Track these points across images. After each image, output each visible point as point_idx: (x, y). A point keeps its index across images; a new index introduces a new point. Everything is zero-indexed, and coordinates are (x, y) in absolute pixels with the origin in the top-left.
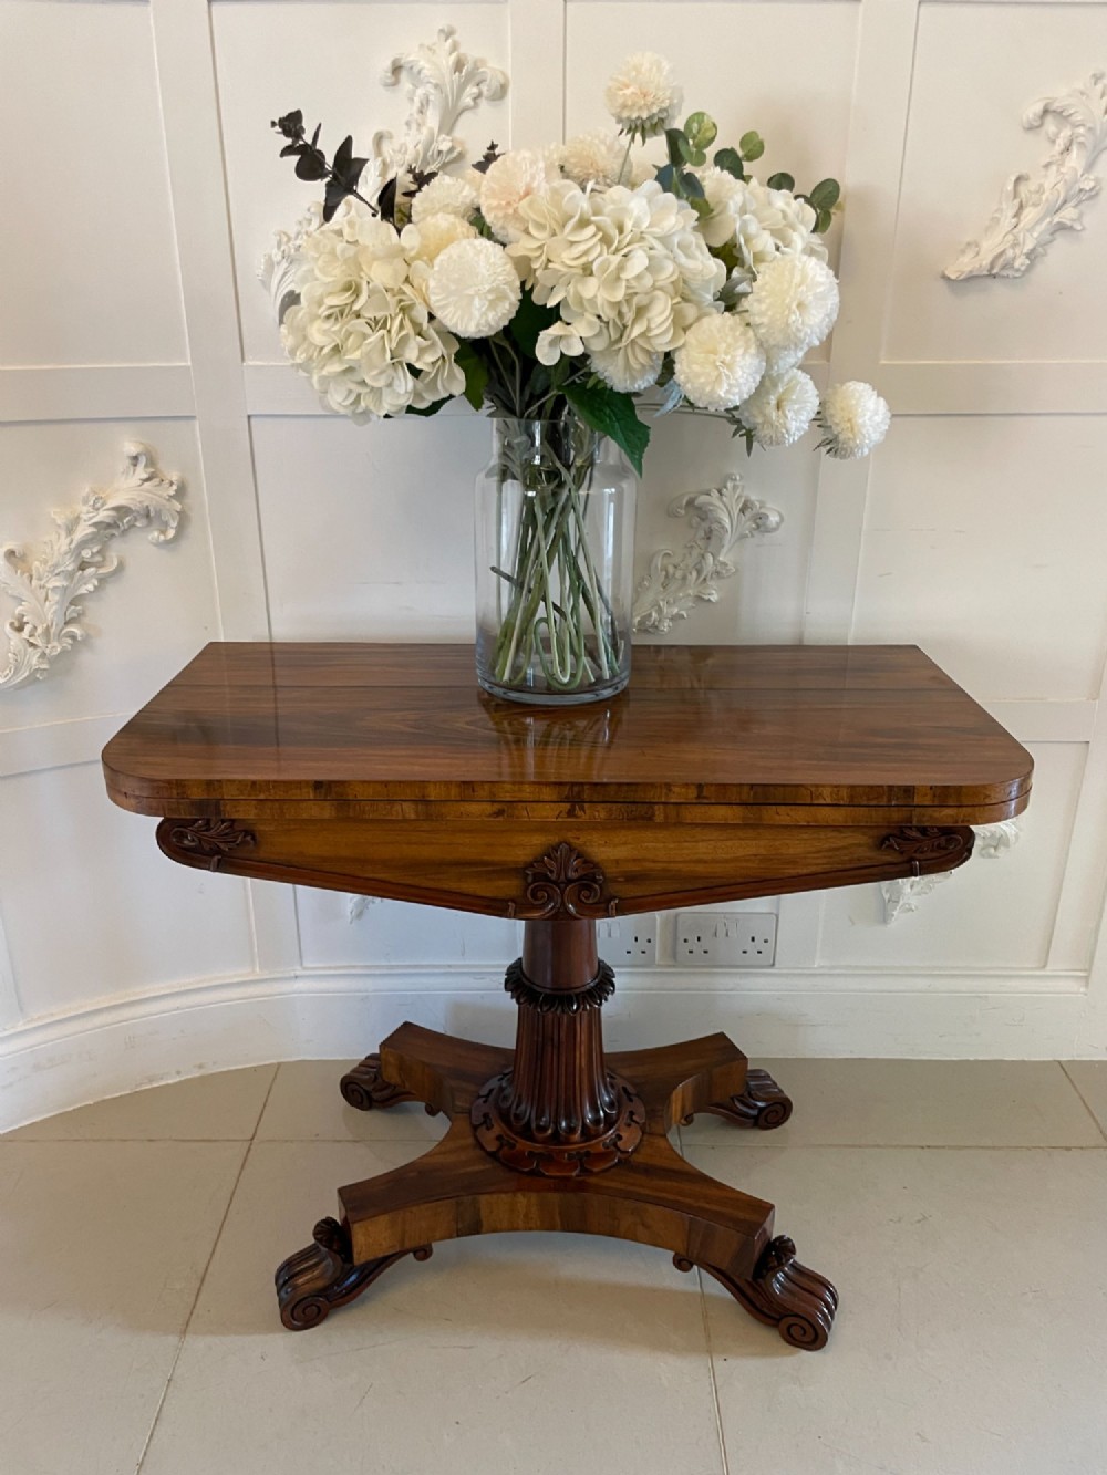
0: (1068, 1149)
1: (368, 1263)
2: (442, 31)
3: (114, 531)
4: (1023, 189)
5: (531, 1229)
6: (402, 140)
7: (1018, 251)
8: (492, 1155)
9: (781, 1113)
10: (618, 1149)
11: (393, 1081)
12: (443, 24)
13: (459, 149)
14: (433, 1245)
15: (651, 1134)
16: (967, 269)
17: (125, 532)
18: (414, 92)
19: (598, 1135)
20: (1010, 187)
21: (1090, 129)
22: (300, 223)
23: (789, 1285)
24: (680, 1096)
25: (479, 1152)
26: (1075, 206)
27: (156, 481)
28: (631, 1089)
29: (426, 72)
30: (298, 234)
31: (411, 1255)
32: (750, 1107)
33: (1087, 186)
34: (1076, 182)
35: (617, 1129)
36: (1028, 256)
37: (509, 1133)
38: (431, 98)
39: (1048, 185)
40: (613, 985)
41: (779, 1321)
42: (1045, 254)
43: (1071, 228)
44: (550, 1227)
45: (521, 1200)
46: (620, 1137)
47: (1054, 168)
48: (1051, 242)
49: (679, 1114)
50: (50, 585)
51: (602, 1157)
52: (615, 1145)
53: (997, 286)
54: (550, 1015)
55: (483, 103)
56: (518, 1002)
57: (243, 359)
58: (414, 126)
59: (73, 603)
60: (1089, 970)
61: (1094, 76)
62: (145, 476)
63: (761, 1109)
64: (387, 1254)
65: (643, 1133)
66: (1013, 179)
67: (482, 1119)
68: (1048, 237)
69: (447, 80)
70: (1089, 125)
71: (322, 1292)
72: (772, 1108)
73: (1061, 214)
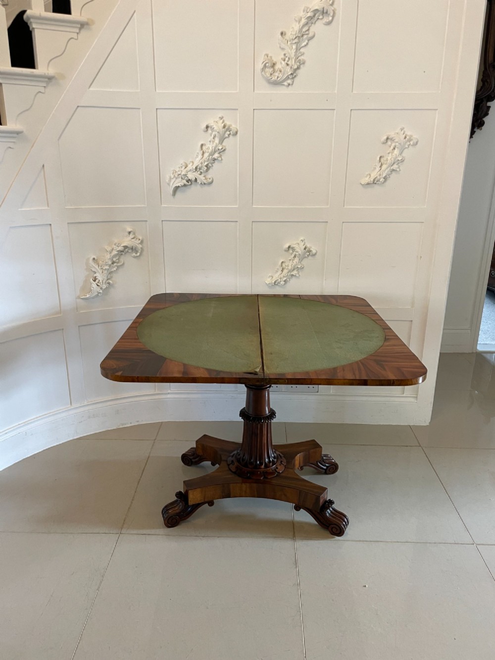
0: (407, 446)
1: (193, 505)
2: (220, 117)
3: (123, 253)
4: (382, 160)
5: (247, 497)
6: (208, 146)
7: (381, 177)
8: (235, 473)
9: (334, 469)
10: (276, 471)
11: (200, 454)
12: (220, 115)
13: (224, 148)
14: (214, 501)
15: (288, 468)
16: (367, 182)
17: (125, 253)
18: (212, 133)
19: (269, 467)
20: (378, 159)
21: (399, 144)
22: (179, 168)
23: (332, 514)
24: (298, 458)
25: (230, 472)
26: (397, 164)
27: (135, 239)
28: (281, 455)
29: (215, 129)
30: (179, 171)
31: (207, 504)
32: (323, 466)
33: (400, 159)
34: (397, 158)
35: (277, 466)
36: (384, 178)
37: (239, 465)
38: (217, 135)
39: (389, 158)
40: (275, 415)
41: (328, 527)
42: (390, 177)
43: (396, 170)
44: (253, 496)
45: (244, 486)
46: (277, 468)
47: (390, 154)
48: (391, 174)
49: (298, 466)
50: (104, 268)
51: (272, 473)
52: (275, 470)
53: (376, 186)
54: (254, 424)
55: (231, 136)
56: (244, 420)
57: (161, 204)
58: (212, 142)
59: (109, 274)
60: (417, 395)
61: (401, 129)
62: (133, 237)
63: (327, 467)
64: (200, 502)
65: (285, 468)
66: (379, 157)
67: (231, 462)
68: (390, 173)
69: (221, 130)
70: (399, 142)
71: (178, 514)
72: (331, 467)
73: (393, 166)
